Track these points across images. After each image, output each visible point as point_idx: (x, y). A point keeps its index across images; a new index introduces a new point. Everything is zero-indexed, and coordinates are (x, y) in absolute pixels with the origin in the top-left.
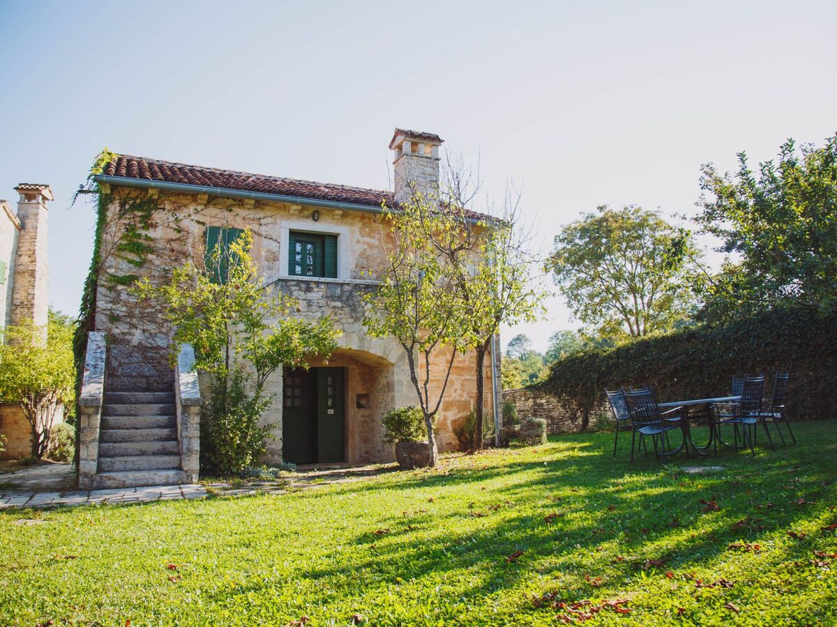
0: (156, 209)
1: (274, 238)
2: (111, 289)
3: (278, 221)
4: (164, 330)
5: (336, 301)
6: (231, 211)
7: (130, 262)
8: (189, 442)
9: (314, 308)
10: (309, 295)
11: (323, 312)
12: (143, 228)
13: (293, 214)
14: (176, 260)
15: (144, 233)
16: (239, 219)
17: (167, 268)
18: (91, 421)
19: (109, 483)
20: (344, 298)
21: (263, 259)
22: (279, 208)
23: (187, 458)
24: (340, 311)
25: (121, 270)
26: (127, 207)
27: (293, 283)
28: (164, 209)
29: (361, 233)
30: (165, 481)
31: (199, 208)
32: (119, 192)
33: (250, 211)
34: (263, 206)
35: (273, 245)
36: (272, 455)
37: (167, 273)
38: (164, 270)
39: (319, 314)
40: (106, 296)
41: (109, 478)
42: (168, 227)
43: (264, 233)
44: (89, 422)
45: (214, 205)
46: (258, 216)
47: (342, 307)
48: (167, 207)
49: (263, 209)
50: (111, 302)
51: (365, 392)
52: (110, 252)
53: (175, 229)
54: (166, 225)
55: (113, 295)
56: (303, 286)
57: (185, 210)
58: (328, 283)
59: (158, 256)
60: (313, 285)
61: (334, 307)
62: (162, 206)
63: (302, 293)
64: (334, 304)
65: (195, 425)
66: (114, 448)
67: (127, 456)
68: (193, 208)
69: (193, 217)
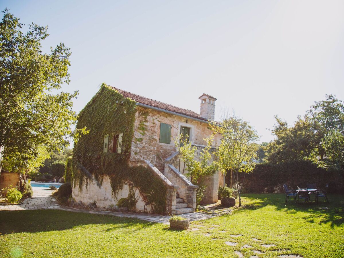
0: (148, 115)
1: (177, 128)
2: (135, 143)
3: (178, 122)
4: (149, 158)
6: (167, 118)
7: (141, 133)
12: (145, 122)
14: (153, 134)
15: (145, 123)
16: (169, 121)
17: (150, 136)
21: (174, 135)
23: (194, 204)
25: (138, 136)
26: (140, 114)
28: (150, 116)
29: (197, 128)
30: (189, 211)
31: (159, 116)
32: (138, 108)
33: (171, 118)
35: (177, 131)
37: (150, 138)
38: (150, 137)
40: (134, 145)
42: (151, 122)
43: (174, 126)
45: (163, 115)
46: (173, 120)
49: (174, 118)
50: (135, 147)
52: (136, 130)
53: (153, 123)
55: (136, 145)
57: (155, 116)
59: (148, 132)
68: (157, 116)
69: (157, 119)
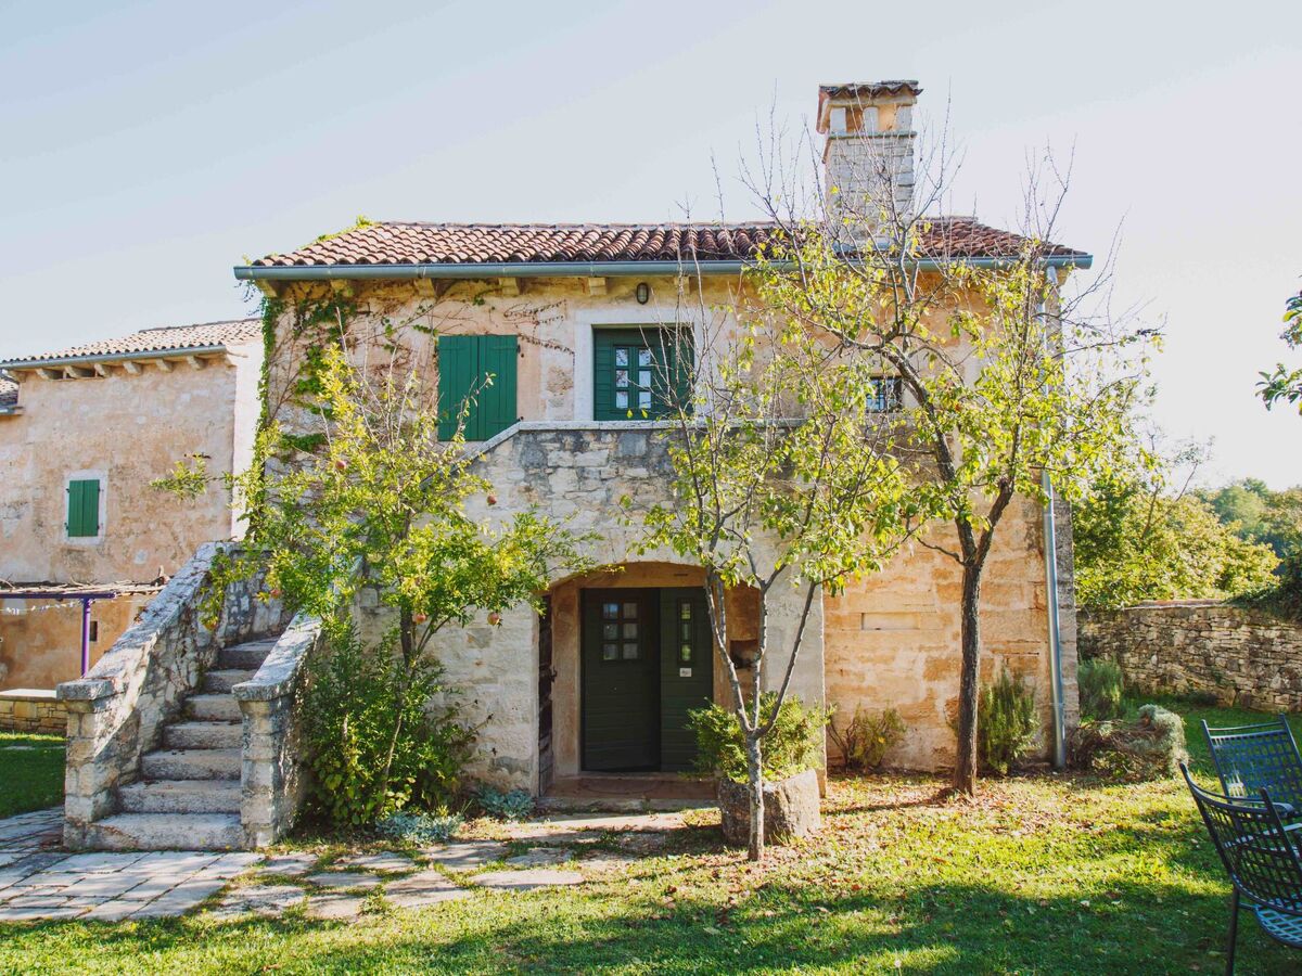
0: (356, 314)
1: (564, 344)
2: (286, 459)
3: (571, 312)
5: (636, 466)
6: (482, 303)
7: (316, 411)
8: (251, 769)
9: (592, 483)
10: (582, 459)
11: (609, 490)
13: (594, 296)
16: (497, 317)
17: (376, 416)
18: (84, 726)
19: (111, 840)
20: (654, 460)
21: (544, 386)
22: (572, 287)
23: (248, 800)
24: (645, 486)
25: (302, 427)
26: (307, 316)
27: (549, 436)
28: (368, 313)
29: (737, 318)
30: (208, 842)
31: (426, 304)
32: (294, 291)
33: (516, 299)
34: (541, 288)
35: (562, 360)
36: (511, 770)
37: (376, 426)
38: (372, 421)
39: (601, 494)
40: (279, 472)
41: (112, 831)
42: (376, 344)
43: (544, 339)
44: (80, 727)
45: (452, 295)
46: (531, 307)
47: (650, 478)
48: (374, 309)
49: (541, 293)
51: (748, 637)
52: (283, 397)
53: (387, 347)
54: (372, 340)
55: (289, 469)
56: (569, 440)
57: (403, 310)
58: (619, 432)
60: (588, 438)
61: (634, 479)
62: (365, 309)
63: (567, 455)
64: (632, 472)
65: (262, 738)
66: (165, 764)
67: (188, 779)
68: (415, 305)
69: (415, 323)
